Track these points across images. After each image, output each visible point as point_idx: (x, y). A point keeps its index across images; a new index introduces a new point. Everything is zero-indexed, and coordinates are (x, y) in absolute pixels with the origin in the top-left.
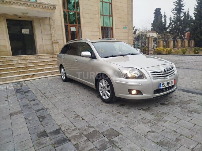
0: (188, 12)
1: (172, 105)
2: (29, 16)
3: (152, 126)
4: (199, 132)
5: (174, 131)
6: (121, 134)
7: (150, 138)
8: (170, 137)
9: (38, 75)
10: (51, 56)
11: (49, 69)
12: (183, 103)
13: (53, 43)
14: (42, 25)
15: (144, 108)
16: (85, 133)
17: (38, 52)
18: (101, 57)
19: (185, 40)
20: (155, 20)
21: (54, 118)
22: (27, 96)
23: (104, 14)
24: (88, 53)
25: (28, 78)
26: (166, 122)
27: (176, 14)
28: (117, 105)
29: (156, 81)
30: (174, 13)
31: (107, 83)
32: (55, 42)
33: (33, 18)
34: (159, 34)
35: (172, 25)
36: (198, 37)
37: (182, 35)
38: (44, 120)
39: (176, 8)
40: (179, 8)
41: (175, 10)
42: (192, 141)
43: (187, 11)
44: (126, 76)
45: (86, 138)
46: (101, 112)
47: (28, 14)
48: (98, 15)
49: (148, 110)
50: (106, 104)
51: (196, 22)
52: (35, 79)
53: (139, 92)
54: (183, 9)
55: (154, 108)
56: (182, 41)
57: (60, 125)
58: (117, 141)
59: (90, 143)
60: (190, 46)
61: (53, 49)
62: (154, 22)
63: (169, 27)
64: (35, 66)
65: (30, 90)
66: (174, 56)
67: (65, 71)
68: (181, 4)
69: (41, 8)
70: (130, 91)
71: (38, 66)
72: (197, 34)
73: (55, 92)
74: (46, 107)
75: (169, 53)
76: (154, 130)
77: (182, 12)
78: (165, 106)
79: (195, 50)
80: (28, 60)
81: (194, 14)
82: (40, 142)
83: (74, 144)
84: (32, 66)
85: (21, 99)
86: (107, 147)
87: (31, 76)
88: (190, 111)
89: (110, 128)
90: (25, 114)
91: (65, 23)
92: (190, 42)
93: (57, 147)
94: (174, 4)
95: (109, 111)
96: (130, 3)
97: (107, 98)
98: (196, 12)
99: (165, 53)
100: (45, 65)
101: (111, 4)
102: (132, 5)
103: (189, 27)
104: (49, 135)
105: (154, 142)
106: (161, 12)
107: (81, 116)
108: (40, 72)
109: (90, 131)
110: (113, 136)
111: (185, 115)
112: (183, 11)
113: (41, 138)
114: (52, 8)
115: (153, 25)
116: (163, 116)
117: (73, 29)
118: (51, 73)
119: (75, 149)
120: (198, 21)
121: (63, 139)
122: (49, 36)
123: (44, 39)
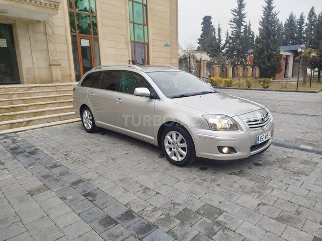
0: (250, 25)
1: (269, 165)
2: (7, 17)
3: (259, 196)
4: (318, 200)
5: (289, 201)
6: (225, 212)
7: (265, 214)
8: (287, 209)
9: (37, 121)
10: (54, 88)
11: (55, 111)
12: (282, 162)
13: (50, 65)
14: (31, 34)
15: (237, 171)
16: (173, 213)
17: (25, 80)
18: (167, 97)
19: (248, 67)
20: (203, 34)
21: (111, 194)
22: (39, 159)
23: (135, 22)
24: (145, 91)
25: (19, 127)
26: (273, 190)
27: (235, 28)
28: (197, 169)
29: (253, 133)
30: (233, 27)
31: (181, 137)
32: (54, 63)
33: (15, 21)
34: (210, 56)
35: (230, 44)
36: (264, 63)
37: (243, 60)
38: (95, 199)
39: (235, 19)
40: (239, 19)
41: (234, 22)
42: (315, 212)
43: (248, 24)
44: (213, 127)
45: (178, 222)
46: (178, 181)
47: (7, 13)
48: (126, 22)
49: (241, 173)
50: (179, 169)
51: (262, 42)
52: (34, 129)
53: (232, 150)
54: (244, 22)
55: (249, 171)
56: (244, 69)
57: (126, 205)
58: (225, 222)
59: (187, 227)
60: (254, 75)
61: (52, 75)
62: (201, 36)
63: (225, 45)
64: (30, 106)
65: (37, 149)
66: (237, 90)
67: (91, 115)
68: (242, 14)
69: (33, 5)
70: (220, 149)
71: (35, 105)
72: (263, 58)
73: (83, 150)
74: (85, 176)
75: (229, 86)
76: (264, 201)
77: (242, 25)
78: (261, 167)
79: (264, 82)
80: (15, 96)
81: (260, 31)
82: (112, 234)
83: (166, 231)
84: (23, 106)
85: (30, 165)
86: (216, 231)
87: (25, 123)
88: (295, 173)
89: (204, 204)
90: (55, 190)
91: (72, 32)
92: (254, 69)
93: (142, 238)
94: (233, 12)
95: (189, 178)
96: (175, 8)
97: (180, 159)
98: (262, 28)
99: (222, 85)
100: (47, 104)
101: (146, 6)
102: (177, 10)
103: (253, 48)
104: (119, 221)
105: (272, 218)
106: (211, 23)
107: (151, 188)
108: (39, 116)
109: (179, 211)
110: (215, 215)
111: (292, 179)
112: (244, 24)
113: (108, 228)
114: (53, 6)
115: (201, 41)
116: (266, 182)
117: (85, 43)
118: (60, 118)
119: (173, 239)
120: (265, 41)
121: (144, 225)
122: (44, 53)
123: (34, 58)
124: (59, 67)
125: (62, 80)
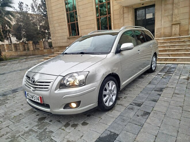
13: (172, 25)
14: (163, 6)
32: (175, 23)
33: (155, 1)
61: (172, 32)
122: (170, 17)
123: (163, 21)
124: (179, 25)
125: (179, 35)
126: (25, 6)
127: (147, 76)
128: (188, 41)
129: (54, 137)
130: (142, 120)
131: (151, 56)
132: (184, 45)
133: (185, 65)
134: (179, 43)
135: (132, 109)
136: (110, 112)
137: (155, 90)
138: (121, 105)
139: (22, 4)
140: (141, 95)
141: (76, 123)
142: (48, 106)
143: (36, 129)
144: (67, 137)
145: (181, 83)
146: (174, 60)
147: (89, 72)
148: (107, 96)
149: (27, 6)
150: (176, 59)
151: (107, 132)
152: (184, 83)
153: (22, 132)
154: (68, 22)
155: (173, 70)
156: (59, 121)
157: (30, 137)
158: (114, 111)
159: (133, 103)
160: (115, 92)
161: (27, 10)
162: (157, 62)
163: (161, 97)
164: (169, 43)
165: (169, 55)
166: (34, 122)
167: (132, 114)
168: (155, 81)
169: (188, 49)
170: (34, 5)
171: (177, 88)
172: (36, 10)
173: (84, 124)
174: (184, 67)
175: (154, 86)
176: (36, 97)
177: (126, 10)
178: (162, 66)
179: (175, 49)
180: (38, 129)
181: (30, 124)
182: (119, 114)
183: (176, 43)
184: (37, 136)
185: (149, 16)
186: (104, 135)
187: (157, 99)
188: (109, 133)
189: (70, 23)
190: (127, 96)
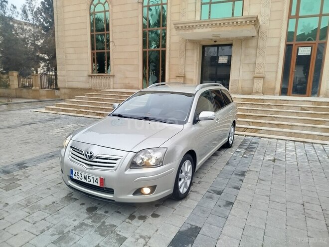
13: (254, 78)
14: (243, 49)
17: (230, 90)
32: (258, 75)
33: (233, 40)
61: (253, 87)
91: (288, 41)
117: (305, 51)
122: (251, 66)
123: (241, 71)
124: (262, 79)
125: (263, 93)
126: (9, 8)
127: (223, 152)
128: (275, 105)
129: (120, 231)
130: (226, 211)
131: (229, 124)
132: (270, 111)
133: (270, 140)
134: (263, 107)
135: (211, 198)
136: (184, 201)
137: (236, 174)
138: (196, 192)
139: (4, 3)
140: (219, 179)
141: (143, 215)
142: (110, 191)
143: (89, 222)
144: (138, 231)
145: (266, 166)
146: (256, 130)
147: (167, 148)
148: (183, 180)
149: (15, 7)
150: (258, 129)
151: (186, 225)
152: (269, 165)
153: (71, 227)
154: (93, 49)
155: (255, 146)
156: (119, 212)
157: (86, 232)
158: (188, 201)
159: (212, 190)
160: (190, 175)
161: (13, 15)
162: (236, 132)
163: (243, 184)
164: (249, 106)
165: (248, 123)
166: (82, 214)
167: (211, 204)
168: (234, 161)
169: (274, 117)
170: (27, 8)
171: (261, 172)
172: (30, 17)
173: (155, 216)
174: (269, 143)
175: (233, 169)
176: (93, 178)
177: (189, 46)
178: (240, 139)
179: (258, 115)
180: (92, 222)
181: (78, 216)
182: (196, 204)
183: (259, 106)
184: (96, 231)
185: (223, 60)
186: (184, 229)
187: (239, 186)
188: (189, 226)
189: (95, 51)
190: (202, 180)
